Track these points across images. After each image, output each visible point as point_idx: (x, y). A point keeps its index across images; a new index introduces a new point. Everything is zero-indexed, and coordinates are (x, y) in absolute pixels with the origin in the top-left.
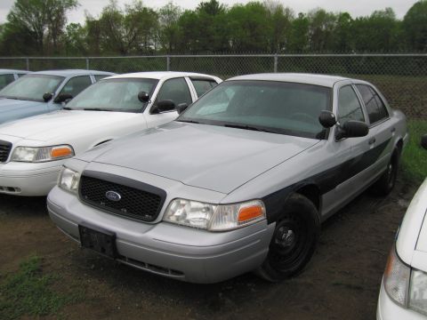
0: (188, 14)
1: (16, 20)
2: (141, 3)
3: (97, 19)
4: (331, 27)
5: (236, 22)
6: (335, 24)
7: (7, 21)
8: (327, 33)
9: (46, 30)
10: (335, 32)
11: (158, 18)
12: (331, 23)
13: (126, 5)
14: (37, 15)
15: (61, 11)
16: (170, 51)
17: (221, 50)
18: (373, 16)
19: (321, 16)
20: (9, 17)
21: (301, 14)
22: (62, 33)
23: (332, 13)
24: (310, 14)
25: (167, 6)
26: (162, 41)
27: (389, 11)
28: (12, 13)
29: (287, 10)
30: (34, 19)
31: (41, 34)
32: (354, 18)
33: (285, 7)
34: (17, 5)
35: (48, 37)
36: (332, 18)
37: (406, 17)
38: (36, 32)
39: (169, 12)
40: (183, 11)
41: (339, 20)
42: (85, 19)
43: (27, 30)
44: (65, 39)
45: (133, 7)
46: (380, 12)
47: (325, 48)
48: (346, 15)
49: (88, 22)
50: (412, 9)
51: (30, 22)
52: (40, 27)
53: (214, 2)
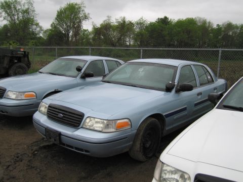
0: (152, 25)
1: (55, 27)
4: (236, 33)
5: (179, 29)
6: (238, 31)
7: (50, 28)
8: (233, 37)
9: (71, 33)
10: (238, 36)
11: (134, 26)
12: (236, 30)
13: (116, 19)
14: (67, 24)
15: (80, 22)
16: (140, 46)
17: (169, 46)
19: (230, 26)
20: (52, 25)
21: (218, 25)
22: (79, 34)
23: (236, 25)
24: (223, 25)
25: (140, 20)
26: (136, 40)
28: (53, 23)
29: (209, 23)
30: (65, 26)
31: (68, 35)
33: (208, 21)
34: (56, 19)
35: (72, 36)
36: (237, 27)
38: (65, 34)
39: (140, 24)
40: (149, 23)
41: (241, 29)
43: (61, 32)
45: (120, 20)
47: (231, 46)
51: (62, 28)
52: (68, 31)
53: (166, 18)
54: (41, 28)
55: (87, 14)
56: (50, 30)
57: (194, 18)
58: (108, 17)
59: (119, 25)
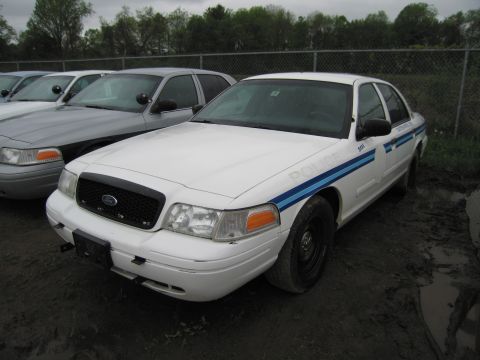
0: (195, 20)
2: (151, 9)
3: (111, 25)
4: (329, 29)
5: (240, 25)
6: (333, 27)
7: (27, 29)
8: (326, 35)
9: (64, 36)
10: (333, 34)
11: (167, 23)
12: (329, 26)
13: (137, 11)
14: (55, 23)
15: (77, 18)
18: (367, 19)
19: (319, 19)
20: (29, 24)
21: (300, 17)
22: (79, 38)
23: (329, 16)
24: (309, 17)
25: (176, 12)
27: (382, 14)
28: (31, 20)
29: (288, 14)
30: (52, 26)
31: (60, 39)
32: (350, 21)
33: (286, 11)
34: (35, 13)
35: (67, 42)
36: (328, 20)
37: (397, 20)
38: (54, 38)
39: (178, 17)
40: (190, 16)
41: (337, 23)
42: (100, 25)
43: (45, 34)
44: (83, 44)
45: (144, 13)
46: (374, 15)
48: (343, 18)
49: (103, 28)
50: (402, 12)
51: (48, 28)
52: (58, 34)
53: (220, 7)
54: (10, 30)
55: (87, 4)
56: (28, 32)
57: (264, 6)
58: (124, 8)
59: (143, 21)
